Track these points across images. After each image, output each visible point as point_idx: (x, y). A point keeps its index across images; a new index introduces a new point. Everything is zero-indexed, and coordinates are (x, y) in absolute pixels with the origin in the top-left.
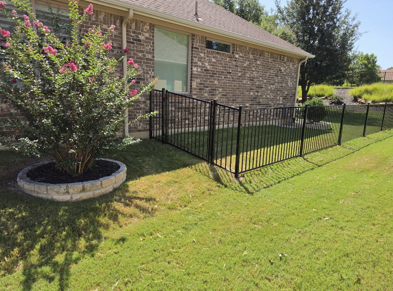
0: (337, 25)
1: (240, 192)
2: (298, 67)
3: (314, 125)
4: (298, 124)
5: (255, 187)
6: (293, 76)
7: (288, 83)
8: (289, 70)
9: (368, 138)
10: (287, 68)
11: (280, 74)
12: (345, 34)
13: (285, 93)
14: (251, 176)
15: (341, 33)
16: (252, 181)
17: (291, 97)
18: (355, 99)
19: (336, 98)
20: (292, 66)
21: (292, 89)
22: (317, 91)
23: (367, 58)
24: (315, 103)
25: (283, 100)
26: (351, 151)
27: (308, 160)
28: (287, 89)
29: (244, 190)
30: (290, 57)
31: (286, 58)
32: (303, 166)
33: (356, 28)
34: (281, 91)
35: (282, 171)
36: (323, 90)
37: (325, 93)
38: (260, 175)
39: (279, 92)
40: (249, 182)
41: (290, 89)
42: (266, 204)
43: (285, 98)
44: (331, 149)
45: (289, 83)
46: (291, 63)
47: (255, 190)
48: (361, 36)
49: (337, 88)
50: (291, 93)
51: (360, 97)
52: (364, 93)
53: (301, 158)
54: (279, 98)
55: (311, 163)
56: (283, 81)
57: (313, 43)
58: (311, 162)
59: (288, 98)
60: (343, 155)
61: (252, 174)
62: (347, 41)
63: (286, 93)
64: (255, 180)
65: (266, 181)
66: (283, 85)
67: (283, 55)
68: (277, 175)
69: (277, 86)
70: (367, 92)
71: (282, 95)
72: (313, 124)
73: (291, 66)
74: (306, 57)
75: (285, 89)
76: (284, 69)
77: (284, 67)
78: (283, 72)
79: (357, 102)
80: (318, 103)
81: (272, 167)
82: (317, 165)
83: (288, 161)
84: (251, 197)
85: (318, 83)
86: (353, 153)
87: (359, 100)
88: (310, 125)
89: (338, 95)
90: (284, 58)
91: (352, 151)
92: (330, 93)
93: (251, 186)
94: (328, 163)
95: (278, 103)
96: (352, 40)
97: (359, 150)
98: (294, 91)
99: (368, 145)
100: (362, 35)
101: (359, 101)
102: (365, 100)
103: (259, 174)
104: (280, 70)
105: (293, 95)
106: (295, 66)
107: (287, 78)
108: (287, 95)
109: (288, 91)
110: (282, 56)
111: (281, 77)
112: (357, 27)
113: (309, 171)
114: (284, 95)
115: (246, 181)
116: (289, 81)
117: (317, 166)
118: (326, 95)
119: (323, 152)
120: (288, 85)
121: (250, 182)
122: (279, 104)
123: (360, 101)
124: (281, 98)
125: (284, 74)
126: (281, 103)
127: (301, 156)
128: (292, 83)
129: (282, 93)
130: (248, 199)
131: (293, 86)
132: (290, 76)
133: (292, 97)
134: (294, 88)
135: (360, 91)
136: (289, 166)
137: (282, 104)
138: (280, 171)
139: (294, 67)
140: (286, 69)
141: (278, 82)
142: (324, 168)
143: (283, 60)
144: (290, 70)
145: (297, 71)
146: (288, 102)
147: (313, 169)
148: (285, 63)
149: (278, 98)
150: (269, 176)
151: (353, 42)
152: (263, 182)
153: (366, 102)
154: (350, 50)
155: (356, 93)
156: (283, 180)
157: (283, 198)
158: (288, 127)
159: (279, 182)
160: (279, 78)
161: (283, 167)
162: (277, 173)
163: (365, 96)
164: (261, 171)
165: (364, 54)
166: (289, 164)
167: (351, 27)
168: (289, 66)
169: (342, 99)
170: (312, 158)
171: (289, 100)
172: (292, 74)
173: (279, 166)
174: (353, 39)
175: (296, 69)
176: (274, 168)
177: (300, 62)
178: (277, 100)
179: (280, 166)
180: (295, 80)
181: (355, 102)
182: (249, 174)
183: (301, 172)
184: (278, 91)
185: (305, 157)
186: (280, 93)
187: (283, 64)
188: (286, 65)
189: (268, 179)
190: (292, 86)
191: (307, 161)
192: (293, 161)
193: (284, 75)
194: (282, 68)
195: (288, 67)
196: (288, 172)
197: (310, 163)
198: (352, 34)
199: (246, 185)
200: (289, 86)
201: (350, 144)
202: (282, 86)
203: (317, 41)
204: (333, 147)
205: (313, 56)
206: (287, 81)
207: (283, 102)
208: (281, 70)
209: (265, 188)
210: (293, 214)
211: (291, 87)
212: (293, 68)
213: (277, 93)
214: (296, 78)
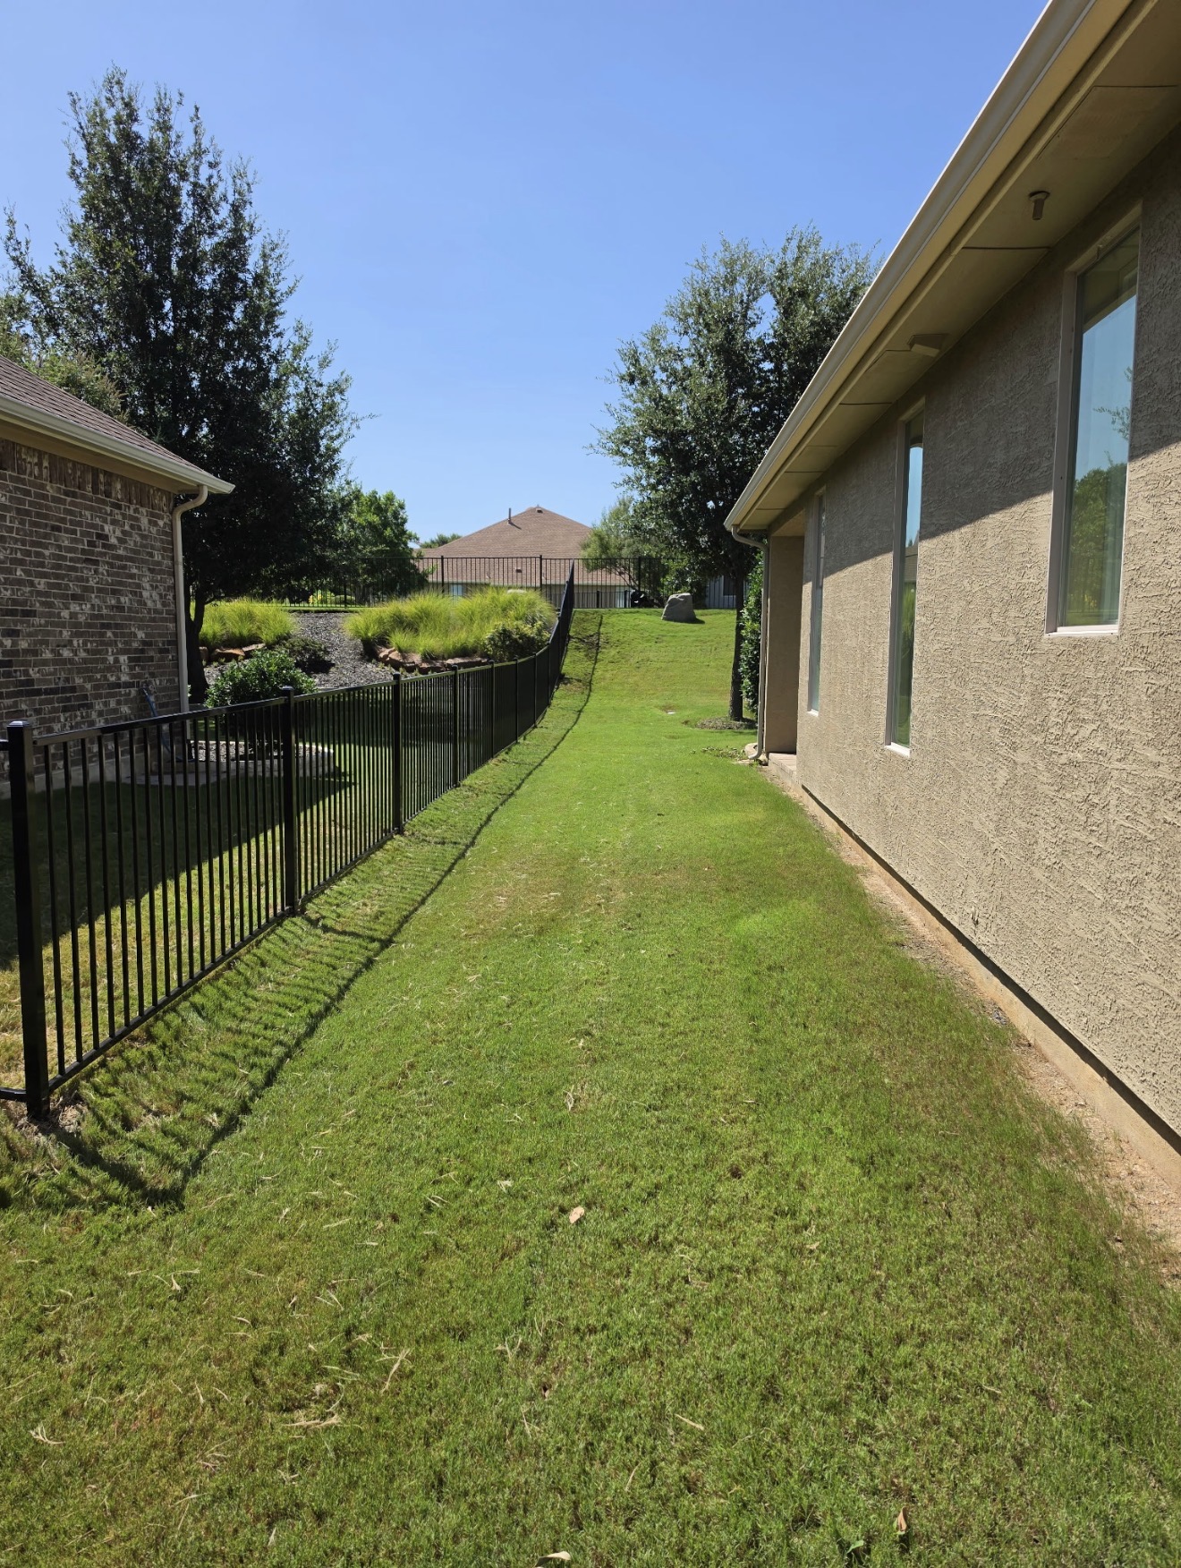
0: (273, 375)
1: (99, 1208)
2: (172, 526)
3: (276, 762)
4: (213, 767)
5: (170, 1146)
6: (159, 563)
7: (141, 596)
8: (138, 539)
9: (471, 788)
10: (127, 528)
11: (104, 554)
12: (303, 414)
13: (135, 636)
14: (116, 1083)
15: (292, 406)
16: (135, 1112)
17: (162, 651)
18: (370, 649)
19: (304, 648)
20: (150, 522)
21: (165, 620)
22: (229, 625)
23: (376, 505)
24: (264, 673)
25: (132, 668)
26: (451, 852)
27: (329, 923)
28: (142, 620)
29: (115, 1188)
30: (136, 483)
31: (119, 486)
32: (326, 959)
33: (337, 398)
34: (117, 626)
35: (249, 1010)
36: (250, 617)
37: (259, 628)
38: (160, 1064)
39: (109, 634)
40: (118, 1127)
41: (153, 620)
42: (281, 1237)
43: (138, 660)
44: (379, 854)
45: (146, 594)
46: (143, 510)
47: (176, 1167)
48: (358, 427)
49: (300, 612)
50: (160, 635)
51: (383, 641)
52: (393, 629)
53: (298, 920)
54: (116, 660)
55: (347, 939)
56: (120, 583)
57: (192, 433)
58: (344, 933)
59: (151, 659)
60: (435, 877)
61: (119, 1071)
62: (315, 438)
63: (141, 635)
64: (146, 1099)
65: (204, 1089)
66: (122, 599)
67: (105, 473)
68: (241, 1039)
69: (100, 608)
70: (401, 622)
71: (125, 643)
72: (271, 758)
73: (144, 522)
74: (200, 486)
75: (134, 619)
76: (118, 533)
77: (114, 522)
78: (112, 547)
79: (379, 660)
80: (276, 675)
81: (197, 998)
82: (372, 940)
83: (255, 951)
84: (177, 1222)
85: (233, 592)
86: (462, 856)
87: (384, 652)
88: (260, 762)
89: (308, 636)
90: (108, 484)
91: (456, 852)
92: (280, 631)
93: (141, 1145)
94: (406, 919)
95: (113, 679)
96: (332, 439)
97: (473, 843)
98: (171, 625)
99: (489, 819)
100: (361, 423)
101: (382, 655)
102: (400, 650)
103: (151, 1056)
104: (100, 536)
105: (169, 643)
106: (161, 523)
107: (135, 571)
108: (144, 643)
109: (147, 626)
110: (102, 477)
111: (111, 565)
112: (342, 392)
113: (360, 979)
114: (135, 645)
115: (104, 1127)
116: (147, 586)
117: (376, 945)
118: (267, 635)
119: (364, 875)
120: (142, 603)
121: (128, 1125)
122: (118, 685)
123: (386, 656)
124: (123, 659)
125: (121, 552)
126: (124, 678)
127: (292, 913)
128: (160, 595)
129: (123, 635)
130: (165, 1240)
131: (164, 604)
132: (144, 561)
133: (167, 651)
134: (168, 612)
135: (380, 621)
136: (267, 972)
137: (128, 685)
138: (239, 1011)
139: (156, 524)
140: (124, 532)
141: (100, 590)
142: (405, 945)
143: (108, 494)
144: (143, 537)
145: (172, 543)
146: (153, 675)
147: (369, 963)
148: (119, 507)
149: (111, 659)
150: (205, 1056)
151: (336, 444)
152: (190, 1099)
153: (404, 658)
154: (332, 471)
155: (367, 629)
156: (281, 1061)
157: (340, 1169)
158: (167, 781)
159: (271, 1078)
160: (103, 569)
161: (244, 987)
162: (233, 1024)
163: (399, 638)
164: (151, 1038)
165: (366, 492)
166: (263, 964)
167: (323, 391)
168: (137, 519)
169: (327, 653)
170: (339, 910)
171: (159, 667)
172: (151, 555)
173: (226, 988)
174: (334, 433)
175: (165, 533)
176: (209, 1005)
177: (175, 506)
178: (109, 669)
179: (229, 983)
180: (170, 582)
181: (369, 661)
182: (101, 1078)
183: (334, 991)
184: (108, 626)
185: (312, 910)
186: (115, 635)
187: (108, 509)
188: (124, 516)
189: (211, 1076)
190: (159, 606)
191: (326, 929)
192: (270, 944)
193: (119, 558)
194: (108, 528)
195: (132, 527)
196: (281, 1010)
197: (341, 938)
198: (330, 412)
199: (109, 1151)
200: (150, 604)
201: (432, 824)
202: (120, 608)
203: (205, 430)
204: (387, 847)
205: (227, 488)
206: (139, 586)
207: (133, 676)
208: (106, 537)
209: (220, 1135)
210: (438, 1249)
211: (156, 611)
212: (154, 530)
213: (103, 635)
214: (174, 574)
